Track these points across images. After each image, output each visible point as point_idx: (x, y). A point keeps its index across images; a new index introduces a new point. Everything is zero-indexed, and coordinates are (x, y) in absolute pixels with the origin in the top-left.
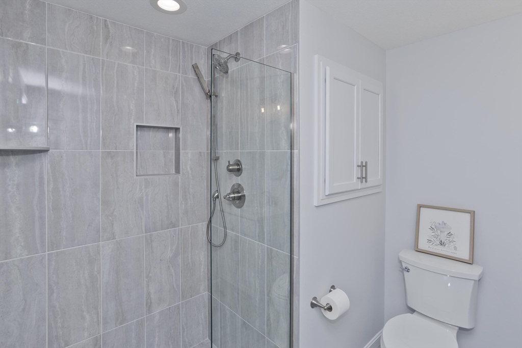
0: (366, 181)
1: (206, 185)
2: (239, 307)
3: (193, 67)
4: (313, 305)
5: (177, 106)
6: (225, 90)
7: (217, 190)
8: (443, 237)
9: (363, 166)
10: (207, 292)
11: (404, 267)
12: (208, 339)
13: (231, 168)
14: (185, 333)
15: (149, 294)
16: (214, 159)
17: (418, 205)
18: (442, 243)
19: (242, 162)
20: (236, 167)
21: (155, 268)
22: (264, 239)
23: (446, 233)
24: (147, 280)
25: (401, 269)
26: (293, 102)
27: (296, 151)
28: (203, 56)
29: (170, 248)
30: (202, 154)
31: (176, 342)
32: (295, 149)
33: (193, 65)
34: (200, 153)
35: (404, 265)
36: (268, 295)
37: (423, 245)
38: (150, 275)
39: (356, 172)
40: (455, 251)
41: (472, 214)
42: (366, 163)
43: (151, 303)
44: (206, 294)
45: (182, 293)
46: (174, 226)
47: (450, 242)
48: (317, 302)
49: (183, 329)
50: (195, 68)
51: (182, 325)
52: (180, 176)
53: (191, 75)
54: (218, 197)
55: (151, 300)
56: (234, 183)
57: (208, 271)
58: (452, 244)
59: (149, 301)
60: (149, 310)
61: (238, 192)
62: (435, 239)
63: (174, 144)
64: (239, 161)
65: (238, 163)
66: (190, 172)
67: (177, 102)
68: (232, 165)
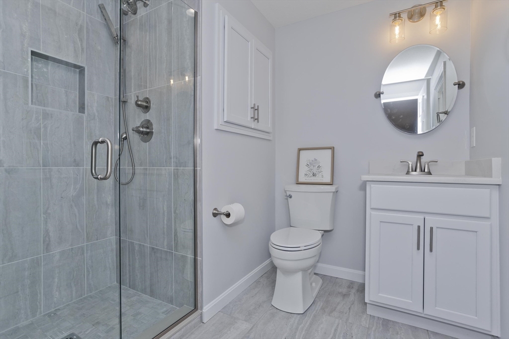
0: (258, 122)
1: (113, 130)
2: (148, 236)
3: (100, 8)
4: (215, 215)
5: (81, 45)
6: (134, 37)
7: (126, 132)
8: (315, 170)
9: (255, 109)
10: (114, 237)
11: (288, 195)
12: (116, 283)
13: (139, 103)
14: (91, 275)
15: (47, 232)
16: (123, 102)
17: (298, 149)
18: (314, 175)
19: (151, 99)
20: (145, 104)
21: (55, 204)
22: (171, 162)
23: (317, 167)
24: (44, 216)
25: (286, 197)
26: (197, 44)
27: (199, 78)
28: (111, 3)
29: (72, 186)
30: (110, 99)
31: (79, 284)
32: (198, 75)
33: (99, 5)
34: (108, 98)
35: (288, 194)
36: (175, 212)
37: (302, 179)
38: (49, 211)
39: (250, 113)
40: (322, 179)
41: (332, 149)
42: (258, 106)
43: (50, 241)
44: (113, 239)
45: (87, 234)
46: (77, 165)
47: (320, 172)
48: (218, 211)
49: (88, 271)
50: (102, 8)
51: (87, 268)
52: (85, 116)
53: (98, 18)
54: (126, 138)
55: (49, 238)
56: (143, 120)
57: (116, 215)
58: (320, 174)
59: (47, 239)
60: (47, 248)
61: (147, 128)
62: (309, 172)
63: (78, 82)
64: (147, 98)
65: (147, 100)
66: (97, 114)
67: (81, 40)
68: (141, 101)
